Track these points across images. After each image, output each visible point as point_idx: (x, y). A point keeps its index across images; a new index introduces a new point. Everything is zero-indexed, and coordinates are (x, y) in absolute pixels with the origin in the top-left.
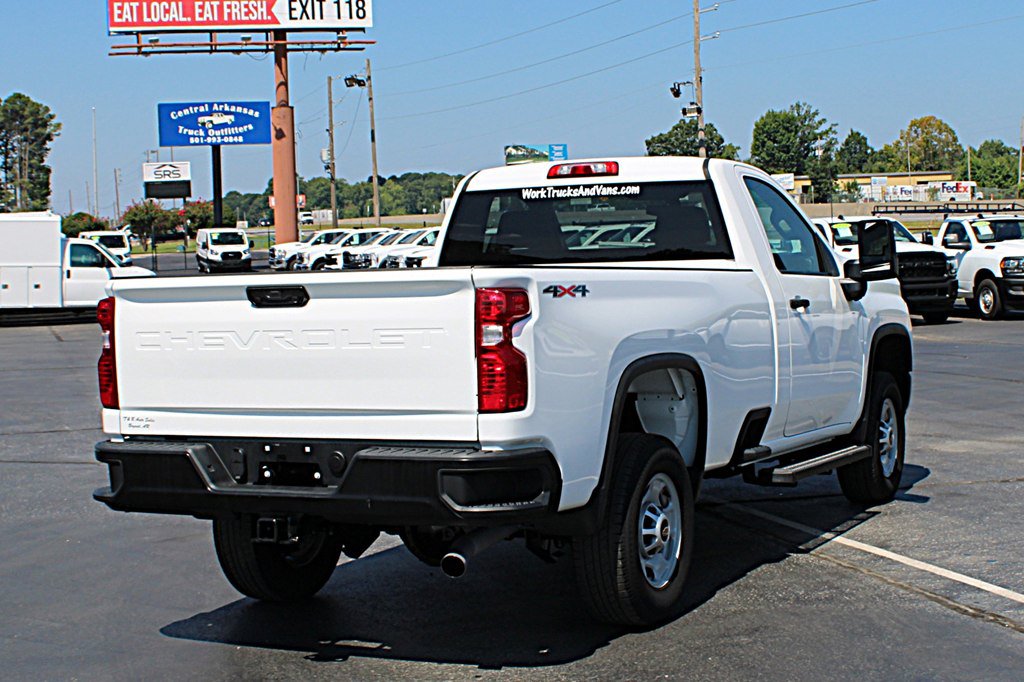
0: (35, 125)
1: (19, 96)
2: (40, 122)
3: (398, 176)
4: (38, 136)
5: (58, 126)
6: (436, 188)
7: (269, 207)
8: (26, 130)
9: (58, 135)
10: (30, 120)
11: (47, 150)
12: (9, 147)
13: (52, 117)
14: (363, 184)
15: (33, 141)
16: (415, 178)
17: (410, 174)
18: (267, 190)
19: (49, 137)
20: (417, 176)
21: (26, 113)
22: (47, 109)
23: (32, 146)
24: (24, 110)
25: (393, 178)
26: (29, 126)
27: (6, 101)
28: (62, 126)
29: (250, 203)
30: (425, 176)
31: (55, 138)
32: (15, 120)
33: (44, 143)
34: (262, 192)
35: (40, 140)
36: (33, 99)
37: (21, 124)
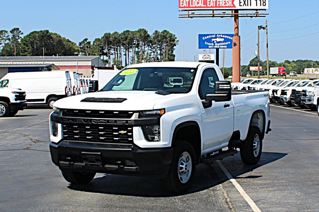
0: (170, 41)
1: (166, 31)
2: (172, 40)
3: (295, 61)
4: (171, 44)
5: (178, 41)
6: (308, 65)
7: (249, 70)
8: (167, 42)
9: (178, 44)
10: (169, 39)
11: (174, 49)
12: (162, 48)
13: (176, 38)
14: (282, 63)
15: (170, 46)
16: (301, 62)
17: (299, 60)
18: (249, 64)
19: (175, 45)
20: (302, 61)
21: (167, 37)
22: (174, 35)
23: (169, 48)
24: (167, 35)
25: (293, 61)
26: (169, 41)
27: (161, 33)
28: (179, 41)
29: (244, 69)
30: (304, 61)
31: (177, 45)
32: (163, 39)
33: (173, 47)
34: (248, 65)
35: (172, 46)
36: (170, 32)
37: (166, 40)
